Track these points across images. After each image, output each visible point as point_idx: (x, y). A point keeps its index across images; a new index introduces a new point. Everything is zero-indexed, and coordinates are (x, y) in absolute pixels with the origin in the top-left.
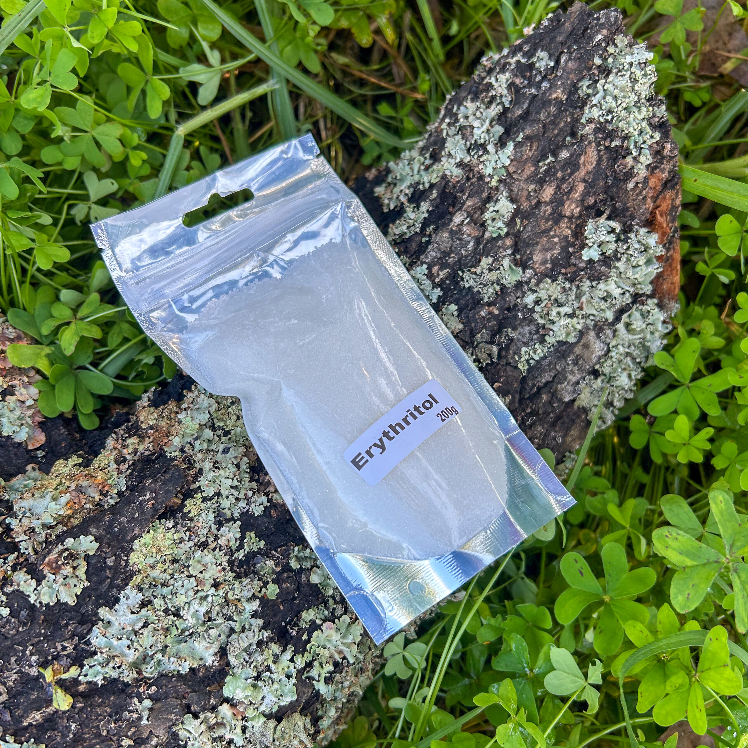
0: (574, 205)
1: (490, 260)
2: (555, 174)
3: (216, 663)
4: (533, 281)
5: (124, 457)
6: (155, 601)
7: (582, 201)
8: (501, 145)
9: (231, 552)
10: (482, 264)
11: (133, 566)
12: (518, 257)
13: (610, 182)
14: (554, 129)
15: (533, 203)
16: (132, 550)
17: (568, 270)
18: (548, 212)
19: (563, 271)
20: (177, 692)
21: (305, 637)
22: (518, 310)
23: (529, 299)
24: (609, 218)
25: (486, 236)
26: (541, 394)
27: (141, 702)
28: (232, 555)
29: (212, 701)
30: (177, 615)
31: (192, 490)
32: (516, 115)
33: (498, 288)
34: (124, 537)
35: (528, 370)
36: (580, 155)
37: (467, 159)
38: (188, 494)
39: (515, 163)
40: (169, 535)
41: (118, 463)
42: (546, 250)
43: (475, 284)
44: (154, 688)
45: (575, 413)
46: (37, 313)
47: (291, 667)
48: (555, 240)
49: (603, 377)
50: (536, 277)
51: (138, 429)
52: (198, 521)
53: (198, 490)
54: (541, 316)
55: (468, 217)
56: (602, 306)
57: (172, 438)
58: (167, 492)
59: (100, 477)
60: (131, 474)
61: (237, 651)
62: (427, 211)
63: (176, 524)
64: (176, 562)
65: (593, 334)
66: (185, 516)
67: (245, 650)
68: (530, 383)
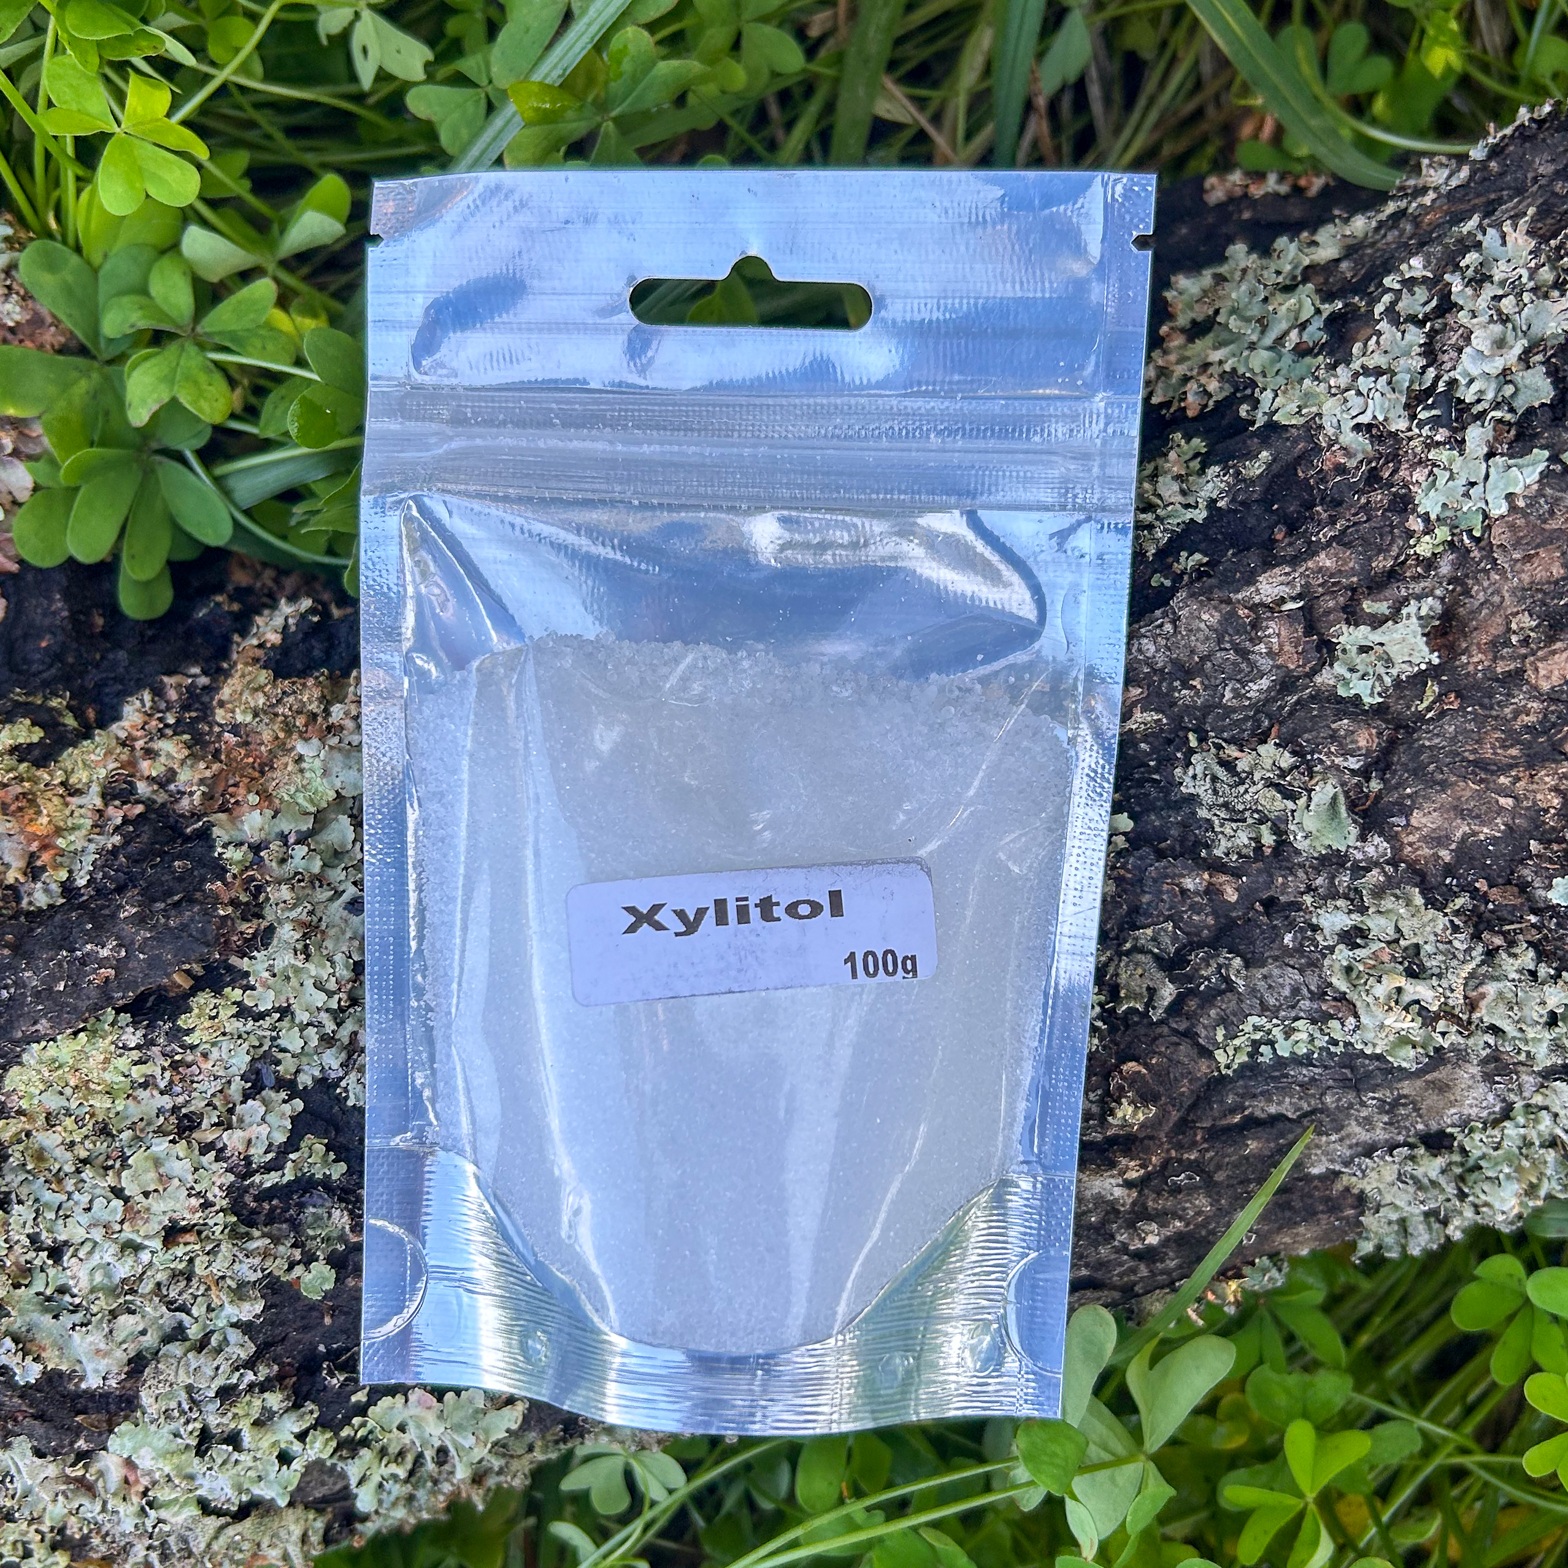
1: (1286, 760)
3: (113, 1383)
4: (1375, 876)
5: (131, 783)
6: (17, 1208)
8: (1518, 437)
9: (245, 1169)
10: (1262, 749)
11: (8, 1095)
12: (1375, 785)
15: (1500, 668)
16: (17, 1060)
17: (1494, 893)
18: (1526, 719)
19: (1482, 885)
21: (360, 1397)
22: (1291, 926)
23: (1335, 919)
25: (1318, 679)
26: (1246, 1138)
28: (244, 1177)
29: (81, 1444)
30: (56, 1253)
31: (230, 969)
33: (1268, 839)
34: (10, 1022)
35: (1242, 1066)
37: (1400, 424)
38: (215, 978)
39: (1520, 522)
40: (122, 1063)
41: (107, 796)
42: (1460, 812)
43: (1207, 798)
45: (1328, 1199)
46: (107, 267)
47: (297, 1447)
48: (1502, 801)
49: (1457, 1158)
50: (1389, 869)
51: (206, 714)
52: (205, 1055)
53: (240, 978)
54: (1349, 970)
55: (1299, 597)
56: (1531, 1033)
57: (253, 799)
58: (153, 963)
59: (44, 820)
60: (115, 851)
61: (163, 1389)
62: (1212, 503)
63: (148, 1043)
64: (109, 1134)
65: (1475, 1070)
66: (176, 1034)
67: (189, 1389)
68: (1230, 1100)
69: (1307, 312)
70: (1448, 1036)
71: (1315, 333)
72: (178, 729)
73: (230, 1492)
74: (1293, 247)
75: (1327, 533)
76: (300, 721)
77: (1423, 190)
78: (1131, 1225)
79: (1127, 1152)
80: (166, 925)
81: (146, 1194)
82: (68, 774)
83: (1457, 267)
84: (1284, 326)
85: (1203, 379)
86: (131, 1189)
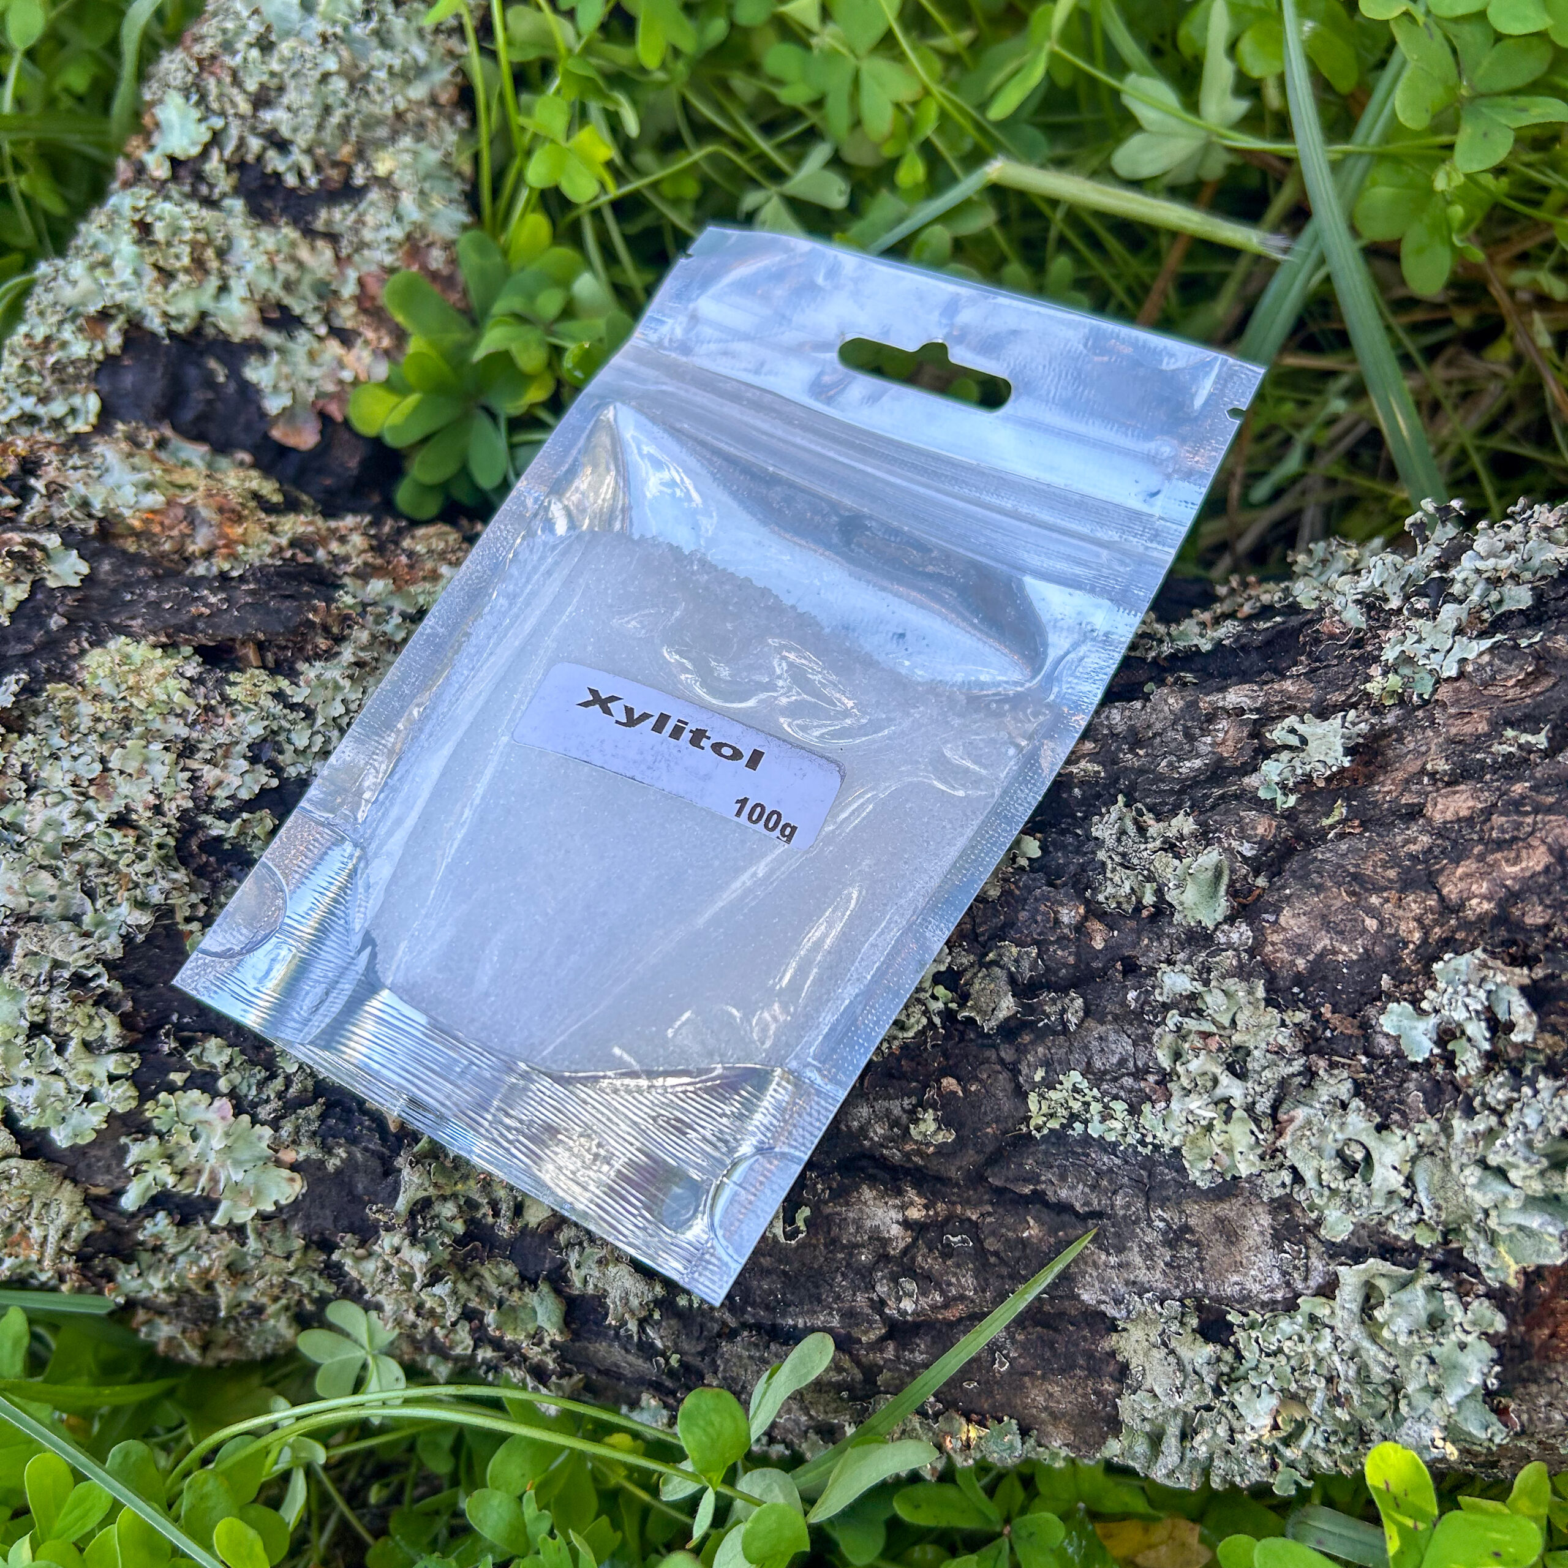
0: (1485, 887)
1: (1189, 827)
2: (1513, 779)
3: (5, 931)
4: (1230, 959)
5: (315, 546)
6: (28, 737)
7: (1514, 896)
8: (1488, 628)
10: (1172, 820)
11: (82, 667)
12: (1261, 882)
15: (1408, 800)
16: (103, 642)
17: (1335, 1019)
18: (1413, 848)
19: (1326, 1010)
22: (1139, 986)
23: (1176, 980)
24: (1528, 991)
25: (1246, 780)
26: (1028, 1212)
28: (201, 812)
30: (31, 789)
31: (292, 666)
33: (1149, 899)
34: (117, 613)
35: (1051, 1134)
37: (1393, 603)
39: (1462, 685)
40: (172, 683)
41: (292, 544)
42: (1327, 924)
43: (1110, 842)
45: (1090, 1355)
46: (519, 277)
47: (106, 1088)
48: (1368, 921)
50: (1245, 956)
51: (398, 539)
52: (233, 716)
53: (293, 675)
55: (1258, 710)
58: (240, 621)
59: (240, 532)
60: (270, 567)
61: (36, 948)
62: (1220, 641)
63: (200, 680)
65: (1266, 1221)
66: (222, 682)
67: (57, 964)
68: (1029, 1165)
72: (373, 537)
75: (1299, 670)
78: (894, 1279)
79: (918, 1186)
80: (267, 603)
81: (122, 772)
82: (279, 523)
86: (114, 763)
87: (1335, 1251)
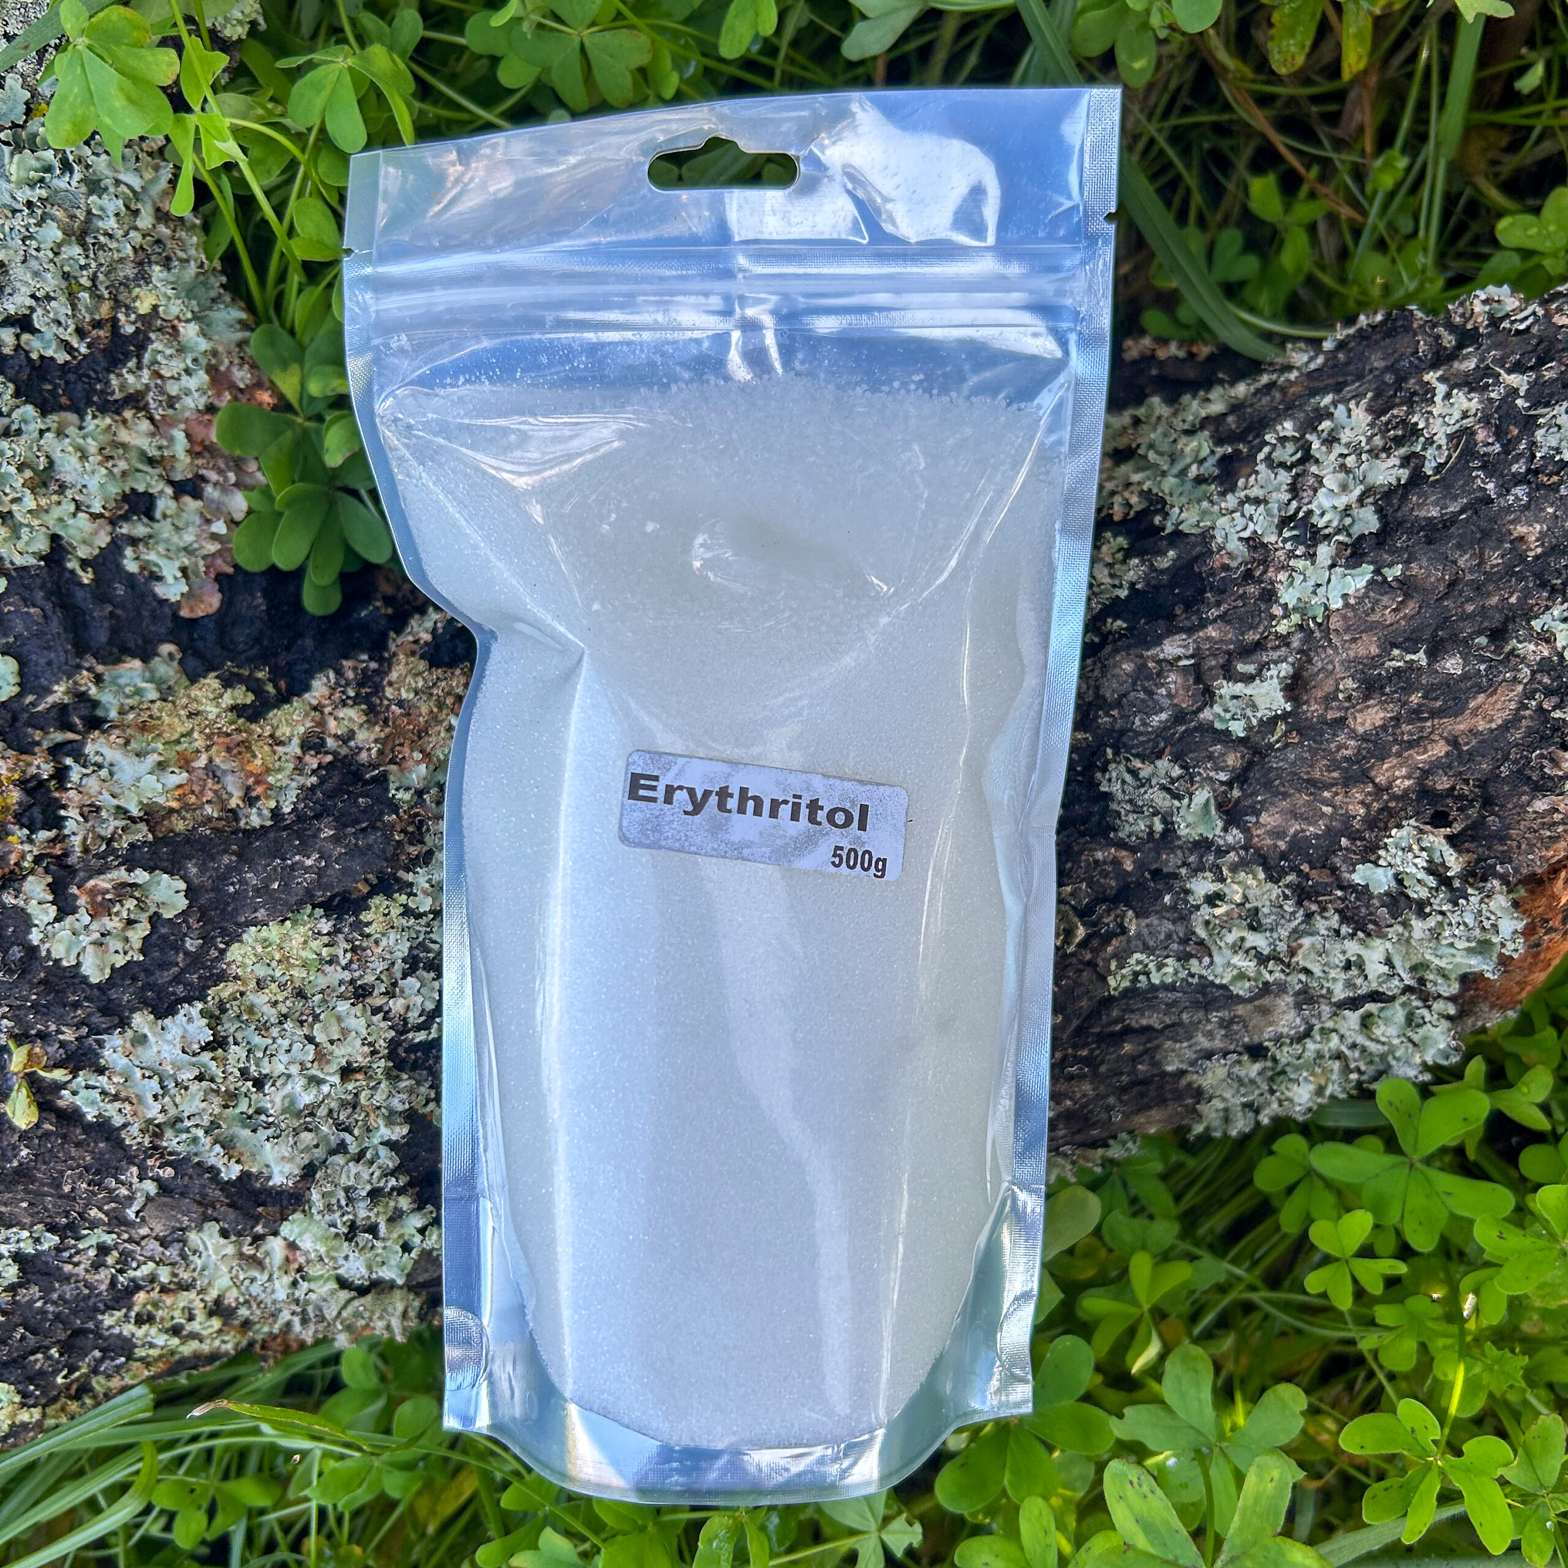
0: (1403, 772)
1: (1177, 771)
2: (1408, 690)
3: (290, 1183)
4: (1232, 857)
5: (323, 740)
6: (233, 1048)
7: (1426, 773)
8: (1352, 555)
9: (402, 1027)
10: (1159, 763)
11: (229, 964)
12: (1236, 793)
13: (1504, 771)
14: (1469, 600)
15: (1330, 716)
16: (237, 938)
17: (1314, 874)
18: (1345, 752)
19: (1305, 868)
20: (204, 1195)
22: (1170, 889)
23: (1202, 886)
24: (1451, 840)
25: (1201, 716)
26: (1123, 1042)
27: (141, 1179)
28: (402, 1034)
29: (259, 1229)
30: (259, 1084)
31: (398, 880)
32: (1423, 514)
33: (1159, 827)
34: (236, 910)
35: (1126, 990)
36: (1481, 690)
37: (1271, 538)
38: (387, 886)
39: (1351, 614)
40: (315, 945)
41: (305, 747)
42: (1294, 815)
43: (1119, 795)
44: (169, 1172)
45: (1177, 1090)
46: (313, 346)
47: (417, 1239)
48: (1325, 809)
49: (1269, 1064)
50: (1242, 853)
51: (378, 689)
52: (377, 942)
53: (408, 888)
54: (1207, 923)
55: (1192, 656)
56: (1333, 974)
57: (417, 756)
58: (345, 871)
59: (259, 762)
60: (312, 789)
61: (329, 1188)
62: (1132, 585)
63: (336, 931)
64: (305, 997)
65: (1289, 999)
66: (357, 926)
67: (347, 1190)
68: (1115, 1013)
69: (1205, 452)
70: (1273, 974)
71: (1210, 467)
72: (357, 701)
73: (364, 1271)
74: (1195, 404)
75: (1214, 613)
76: (449, 701)
77: (1289, 368)
80: (356, 844)
81: (332, 1042)
82: (275, 728)
83: (1315, 429)
84: (1188, 460)
85: (1126, 494)
86: (320, 1038)
87: (1343, 1005)
